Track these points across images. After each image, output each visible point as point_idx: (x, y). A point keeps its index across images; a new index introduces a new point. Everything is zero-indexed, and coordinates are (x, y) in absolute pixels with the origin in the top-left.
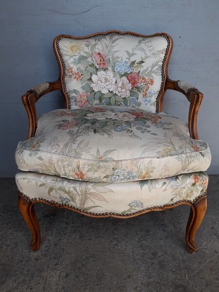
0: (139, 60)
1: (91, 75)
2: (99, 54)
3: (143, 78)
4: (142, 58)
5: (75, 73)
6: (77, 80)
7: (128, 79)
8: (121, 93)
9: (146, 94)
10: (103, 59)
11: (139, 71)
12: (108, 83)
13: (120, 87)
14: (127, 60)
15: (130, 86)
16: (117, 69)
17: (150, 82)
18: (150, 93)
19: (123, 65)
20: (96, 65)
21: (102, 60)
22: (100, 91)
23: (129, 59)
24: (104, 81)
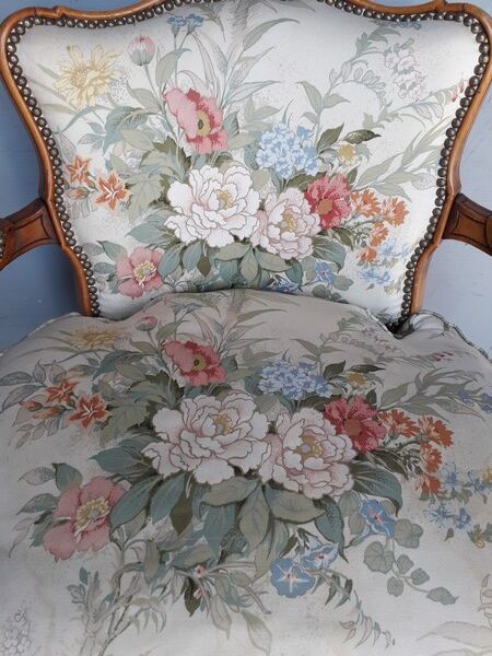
0: (354, 125)
1: (166, 183)
2: (193, 95)
3: (367, 199)
4: (368, 117)
5: (101, 183)
6: (112, 205)
7: (308, 197)
8: (279, 246)
9: (373, 254)
10: (211, 118)
11: (354, 172)
12: (230, 211)
13: (278, 225)
14: (308, 125)
15: (313, 222)
16: (265, 159)
17: (391, 215)
18: (388, 252)
19: (291, 142)
20: (182, 143)
21: (206, 121)
22: (203, 241)
23: (316, 121)
24: (214, 203)
